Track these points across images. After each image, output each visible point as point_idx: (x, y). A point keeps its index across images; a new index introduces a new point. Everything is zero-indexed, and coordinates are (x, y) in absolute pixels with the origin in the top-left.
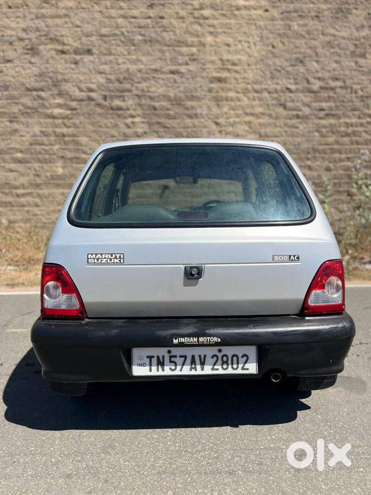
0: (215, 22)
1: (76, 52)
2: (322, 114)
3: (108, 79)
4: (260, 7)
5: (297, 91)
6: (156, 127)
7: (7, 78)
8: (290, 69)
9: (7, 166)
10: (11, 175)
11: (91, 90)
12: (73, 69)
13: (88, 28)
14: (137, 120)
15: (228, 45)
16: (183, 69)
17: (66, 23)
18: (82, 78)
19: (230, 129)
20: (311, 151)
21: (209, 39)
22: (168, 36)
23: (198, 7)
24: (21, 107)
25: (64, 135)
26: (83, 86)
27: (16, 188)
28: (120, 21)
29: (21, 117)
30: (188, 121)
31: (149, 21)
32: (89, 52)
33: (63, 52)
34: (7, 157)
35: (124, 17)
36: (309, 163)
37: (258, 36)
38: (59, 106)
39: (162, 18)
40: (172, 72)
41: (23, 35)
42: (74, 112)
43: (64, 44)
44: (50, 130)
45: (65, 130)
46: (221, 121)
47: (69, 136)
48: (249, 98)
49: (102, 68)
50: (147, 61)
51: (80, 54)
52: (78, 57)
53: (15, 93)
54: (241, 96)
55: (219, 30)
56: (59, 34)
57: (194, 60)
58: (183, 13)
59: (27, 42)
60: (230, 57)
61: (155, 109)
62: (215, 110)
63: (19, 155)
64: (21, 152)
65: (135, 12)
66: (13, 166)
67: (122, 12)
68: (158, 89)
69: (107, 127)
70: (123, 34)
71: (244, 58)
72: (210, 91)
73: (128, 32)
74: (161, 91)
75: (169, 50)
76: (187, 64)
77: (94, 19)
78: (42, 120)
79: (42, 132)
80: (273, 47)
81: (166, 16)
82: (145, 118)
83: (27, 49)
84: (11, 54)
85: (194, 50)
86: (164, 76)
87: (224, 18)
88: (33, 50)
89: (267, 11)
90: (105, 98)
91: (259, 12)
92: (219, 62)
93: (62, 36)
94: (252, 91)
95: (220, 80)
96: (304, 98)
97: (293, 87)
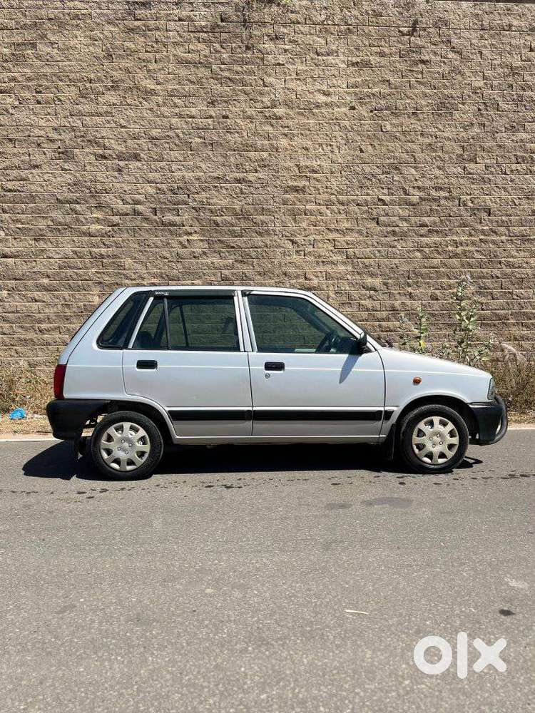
0: (290, 123)
1: (120, 157)
2: (424, 230)
3: (159, 189)
4: (345, 104)
5: (392, 203)
6: (217, 247)
7: (33, 188)
8: (382, 177)
9: (30, 294)
10: (35, 306)
11: (138, 202)
12: (116, 178)
13: (135, 128)
14: (195, 237)
15: (307, 149)
16: (251, 177)
17: (108, 122)
18: (127, 188)
19: (310, 249)
20: (412, 275)
21: (284, 142)
22: (233, 139)
23: (269, 104)
24: (50, 223)
25: (102, 256)
26: (127, 197)
27: (40, 321)
28: (174, 121)
29: (49, 234)
30: (258, 240)
31: (210, 121)
32: (136, 157)
33: (104, 157)
34: (30, 283)
35: (180, 116)
36: (410, 290)
37: (343, 139)
38: (98, 221)
39: (226, 117)
40: (239, 181)
41: (56, 136)
42: (116, 228)
43: (105, 148)
44: (85, 250)
45: (103, 250)
46: (299, 239)
47: (108, 256)
48: (332, 212)
49: (151, 176)
50: (207, 168)
51: (125, 159)
52: (122, 164)
53: (44, 206)
54: (323, 208)
55: (295, 132)
56: (99, 136)
57: (265, 166)
58: (250, 112)
59: (59, 143)
60: (308, 163)
61: (217, 225)
62: (291, 226)
63: (46, 281)
64: (48, 277)
65: (193, 111)
66: (37, 295)
67: (177, 110)
68: (220, 200)
69: (157, 247)
70: (178, 136)
71: (326, 164)
72: (285, 203)
73: (183, 133)
74: (225, 202)
75: (234, 155)
76: (256, 171)
77: (142, 118)
78: (75, 239)
79: (75, 253)
80: (361, 151)
81: (230, 116)
82: (204, 235)
83: (59, 153)
84: (38, 158)
85: (265, 155)
86: (228, 186)
87: (301, 117)
88: (66, 154)
89: (353, 108)
90: (155, 211)
91: (343, 110)
92: (296, 169)
93: (103, 138)
94: (336, 203)
95: (296, 190)
96: (400, 211)
97: (387, 198)
